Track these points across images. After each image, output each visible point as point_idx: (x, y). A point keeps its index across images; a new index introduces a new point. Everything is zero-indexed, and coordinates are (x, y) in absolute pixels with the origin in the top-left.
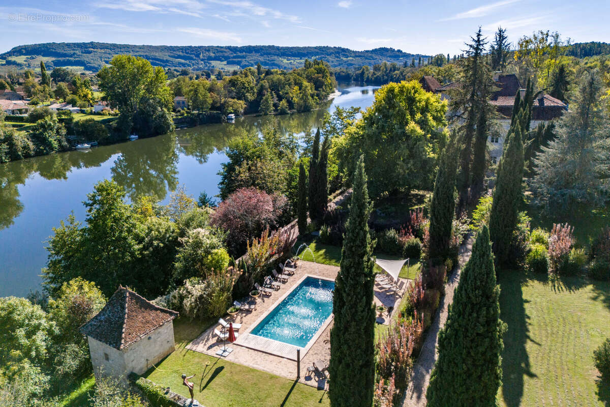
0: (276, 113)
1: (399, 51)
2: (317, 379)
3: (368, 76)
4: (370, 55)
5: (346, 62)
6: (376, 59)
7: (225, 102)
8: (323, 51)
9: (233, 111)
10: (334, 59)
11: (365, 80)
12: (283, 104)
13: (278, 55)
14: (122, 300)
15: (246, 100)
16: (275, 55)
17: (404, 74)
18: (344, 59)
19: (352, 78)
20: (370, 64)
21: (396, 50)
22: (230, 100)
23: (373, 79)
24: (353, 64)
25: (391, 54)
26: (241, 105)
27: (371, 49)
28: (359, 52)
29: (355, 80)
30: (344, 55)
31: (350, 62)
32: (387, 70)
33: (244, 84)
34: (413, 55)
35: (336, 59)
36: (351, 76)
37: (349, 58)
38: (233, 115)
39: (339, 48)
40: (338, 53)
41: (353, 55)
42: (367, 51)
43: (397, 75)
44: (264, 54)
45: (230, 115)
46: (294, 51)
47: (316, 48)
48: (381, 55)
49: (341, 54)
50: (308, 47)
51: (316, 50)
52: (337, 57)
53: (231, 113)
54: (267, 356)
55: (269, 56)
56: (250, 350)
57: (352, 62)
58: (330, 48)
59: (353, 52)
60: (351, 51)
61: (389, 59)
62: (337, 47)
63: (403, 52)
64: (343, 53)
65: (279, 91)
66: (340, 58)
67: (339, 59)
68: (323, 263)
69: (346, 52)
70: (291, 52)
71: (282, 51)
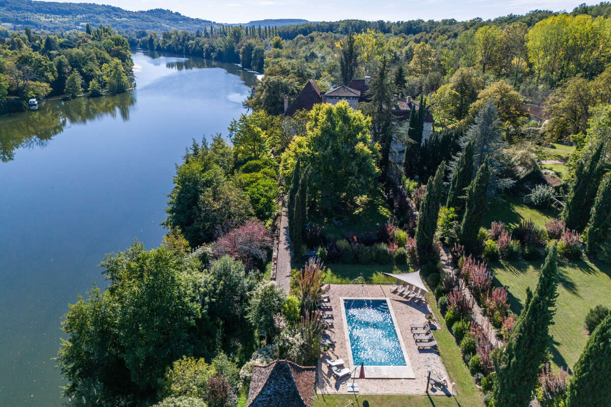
0: (87, 94)
1: (177, 14)
2: (440, 389)
3: (159, 45)
4: (146, 16)
5: (120, 23)
6: (154, 21)
7: (25, 85)
8: (89, 8)
9: (34, 96)
10: (106, 18)
11: (155, 48)
12: (94, 85)
13: (31, 11)
14: (284, 371)
15: (47, 81)
16: (27, 10)
17: (200, 44)
18: (117, 19)
19: (139, 45)
20: (149, 27)
21: (174, 12)
22: (31, 82)
23: (165, 47)
24: (130, 26)
25: (169, 17)
26: (44, 88)
27: (146, 10)
28: (132, 12)
29: (141, 47)
30: (116, 15)
31: (124, 23)
32: (179, 39)
33: (40, 62)
34: (193, 19)
35: (108, 19)
36: (136, 42)
37: (123, 19)
38: (34, 100)
39: (109, 7)
40: (110, 12)
41: (126, 15)
42: (142, 12)
43: (192, 45)
44: (13, 9)
45: (31, 100)
46: (53, 7)
47: (80, 5)
48: (159, 17)
49: (112, 14)
50: (70, 3)
51: (81, 8)
52: (109, 17)
53: (33, 98)
54: (387, 381)
55: (20, 12)
56: (371, 380)
57: (128, 24)
58: (98, 6)
59: (126, 11)
60: (123, 10)
61: (168, 22)
62: (106, 4)
63: (182, 14)
64: (114, 12)
65: (82, 68)
66: (112, 18)
67: (110, 20)
68: (341, 284)
69: (118, 12)
70: (50, 9)
71: (36, 6)
